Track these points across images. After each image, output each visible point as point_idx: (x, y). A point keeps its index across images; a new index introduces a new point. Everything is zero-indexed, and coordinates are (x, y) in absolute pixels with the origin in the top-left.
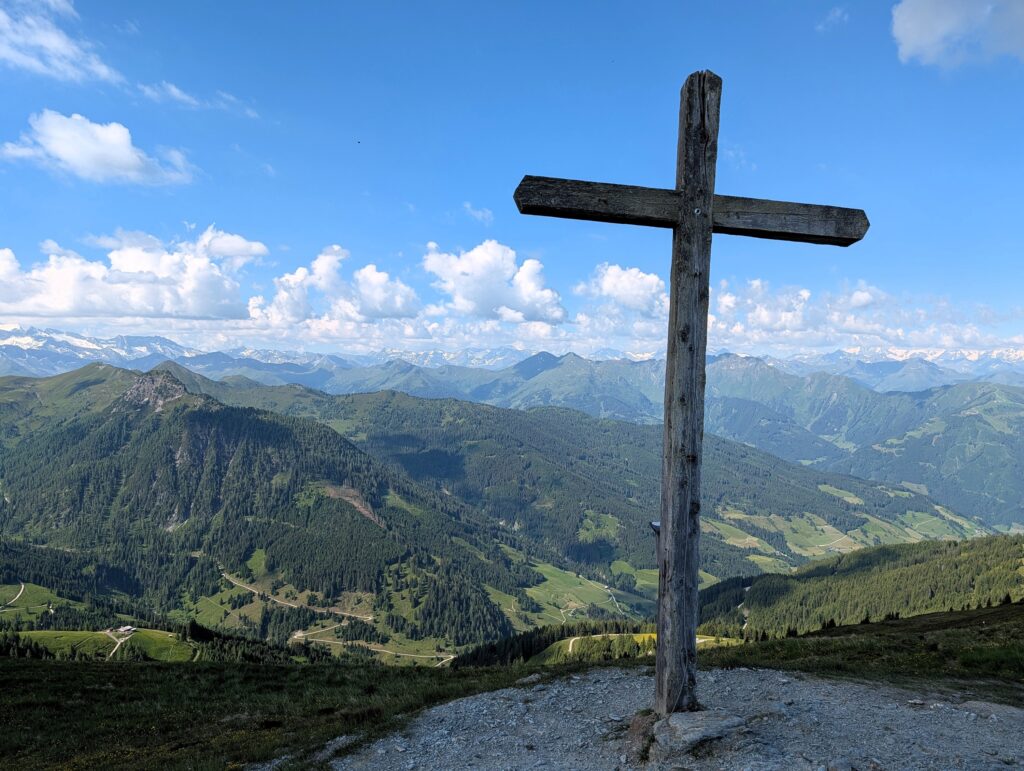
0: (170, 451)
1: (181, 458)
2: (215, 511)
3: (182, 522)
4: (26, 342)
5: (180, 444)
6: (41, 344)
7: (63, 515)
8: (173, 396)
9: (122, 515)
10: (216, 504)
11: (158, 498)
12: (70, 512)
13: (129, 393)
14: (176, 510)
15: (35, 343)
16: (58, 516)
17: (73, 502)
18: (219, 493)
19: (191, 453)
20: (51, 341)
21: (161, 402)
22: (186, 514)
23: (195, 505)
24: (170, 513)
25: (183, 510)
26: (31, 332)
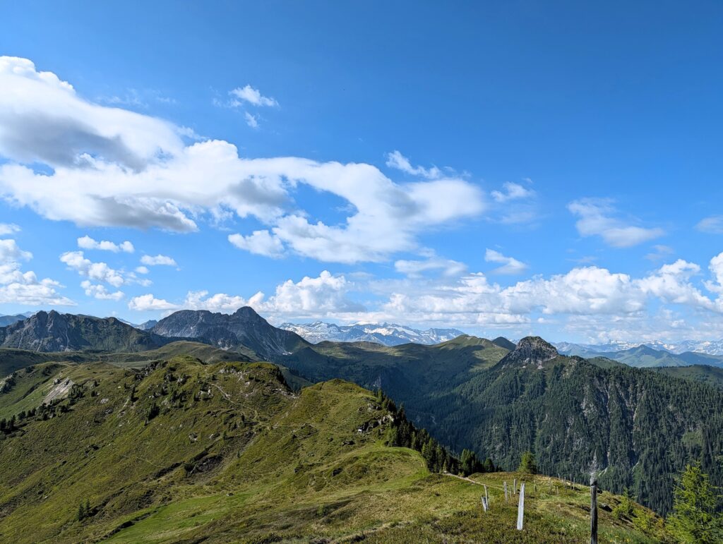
0: (576, 402)
1: (588, 408)
2: (632, 463)
3: (602, 469)
4: (383, 332)
5: (583, 397)
6: (391, 333)
7: (498, 448)
8: (549, 357)
9: (545, 455)
10: (633, 457)
11: (575, 443)
12: (503, 447)
13: (513, 353)
14: (595, 457)
15: (388, 332)
16: (494, 448)
17: (504, 438)
18: (631, 445)
19: (596, 404)
20: (396, 331)
21: (540, 362)
22: (604, 463)
23: (612, 455)
24: (590, 459)
25: (602, 458)
26: (385, 326)
